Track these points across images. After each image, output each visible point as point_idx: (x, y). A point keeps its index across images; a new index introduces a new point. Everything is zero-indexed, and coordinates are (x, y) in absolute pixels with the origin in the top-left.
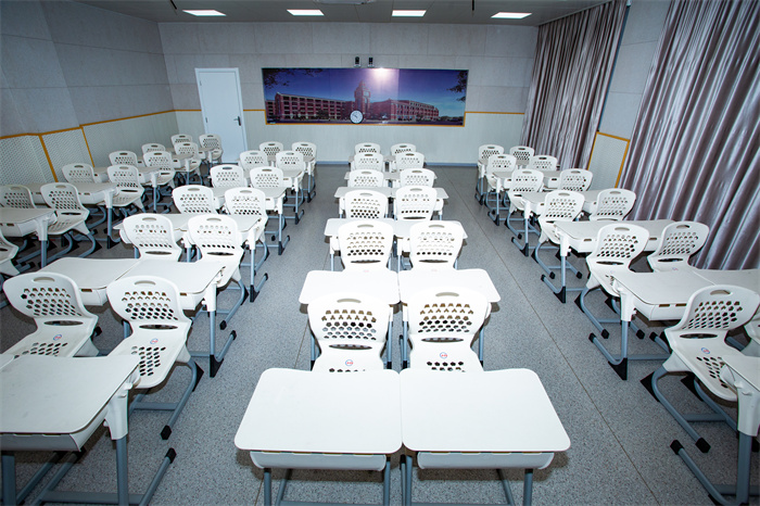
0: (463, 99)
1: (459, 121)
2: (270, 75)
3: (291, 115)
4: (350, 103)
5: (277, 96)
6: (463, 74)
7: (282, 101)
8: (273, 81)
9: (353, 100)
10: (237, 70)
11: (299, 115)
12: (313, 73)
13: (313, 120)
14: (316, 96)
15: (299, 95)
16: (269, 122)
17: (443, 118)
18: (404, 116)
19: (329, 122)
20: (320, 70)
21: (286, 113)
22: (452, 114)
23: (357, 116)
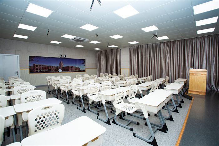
0: (85, 66)
1: (84, 71)
2: (31, 58)
3: (39, 71)
4: (58, 67)
5: (34, 65)
6: (84, 60)
7: (36, 66)
8: (32, 60)
9: (59, 66)
10: (18, 56)
11: (42, 71)
12: (47, 59)
13: (46, 72)
14: (47, 65)
15: (42, 64)
16: (30, 73)
17: (81, 70)
18: (72, 70)
19: (52, 72)
20: (49, 58)
21: (37, 70)
22: (83, 69)
23: (60, 70)
